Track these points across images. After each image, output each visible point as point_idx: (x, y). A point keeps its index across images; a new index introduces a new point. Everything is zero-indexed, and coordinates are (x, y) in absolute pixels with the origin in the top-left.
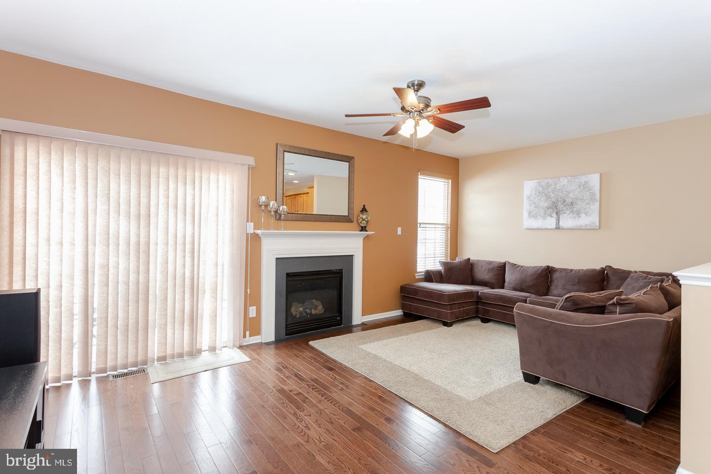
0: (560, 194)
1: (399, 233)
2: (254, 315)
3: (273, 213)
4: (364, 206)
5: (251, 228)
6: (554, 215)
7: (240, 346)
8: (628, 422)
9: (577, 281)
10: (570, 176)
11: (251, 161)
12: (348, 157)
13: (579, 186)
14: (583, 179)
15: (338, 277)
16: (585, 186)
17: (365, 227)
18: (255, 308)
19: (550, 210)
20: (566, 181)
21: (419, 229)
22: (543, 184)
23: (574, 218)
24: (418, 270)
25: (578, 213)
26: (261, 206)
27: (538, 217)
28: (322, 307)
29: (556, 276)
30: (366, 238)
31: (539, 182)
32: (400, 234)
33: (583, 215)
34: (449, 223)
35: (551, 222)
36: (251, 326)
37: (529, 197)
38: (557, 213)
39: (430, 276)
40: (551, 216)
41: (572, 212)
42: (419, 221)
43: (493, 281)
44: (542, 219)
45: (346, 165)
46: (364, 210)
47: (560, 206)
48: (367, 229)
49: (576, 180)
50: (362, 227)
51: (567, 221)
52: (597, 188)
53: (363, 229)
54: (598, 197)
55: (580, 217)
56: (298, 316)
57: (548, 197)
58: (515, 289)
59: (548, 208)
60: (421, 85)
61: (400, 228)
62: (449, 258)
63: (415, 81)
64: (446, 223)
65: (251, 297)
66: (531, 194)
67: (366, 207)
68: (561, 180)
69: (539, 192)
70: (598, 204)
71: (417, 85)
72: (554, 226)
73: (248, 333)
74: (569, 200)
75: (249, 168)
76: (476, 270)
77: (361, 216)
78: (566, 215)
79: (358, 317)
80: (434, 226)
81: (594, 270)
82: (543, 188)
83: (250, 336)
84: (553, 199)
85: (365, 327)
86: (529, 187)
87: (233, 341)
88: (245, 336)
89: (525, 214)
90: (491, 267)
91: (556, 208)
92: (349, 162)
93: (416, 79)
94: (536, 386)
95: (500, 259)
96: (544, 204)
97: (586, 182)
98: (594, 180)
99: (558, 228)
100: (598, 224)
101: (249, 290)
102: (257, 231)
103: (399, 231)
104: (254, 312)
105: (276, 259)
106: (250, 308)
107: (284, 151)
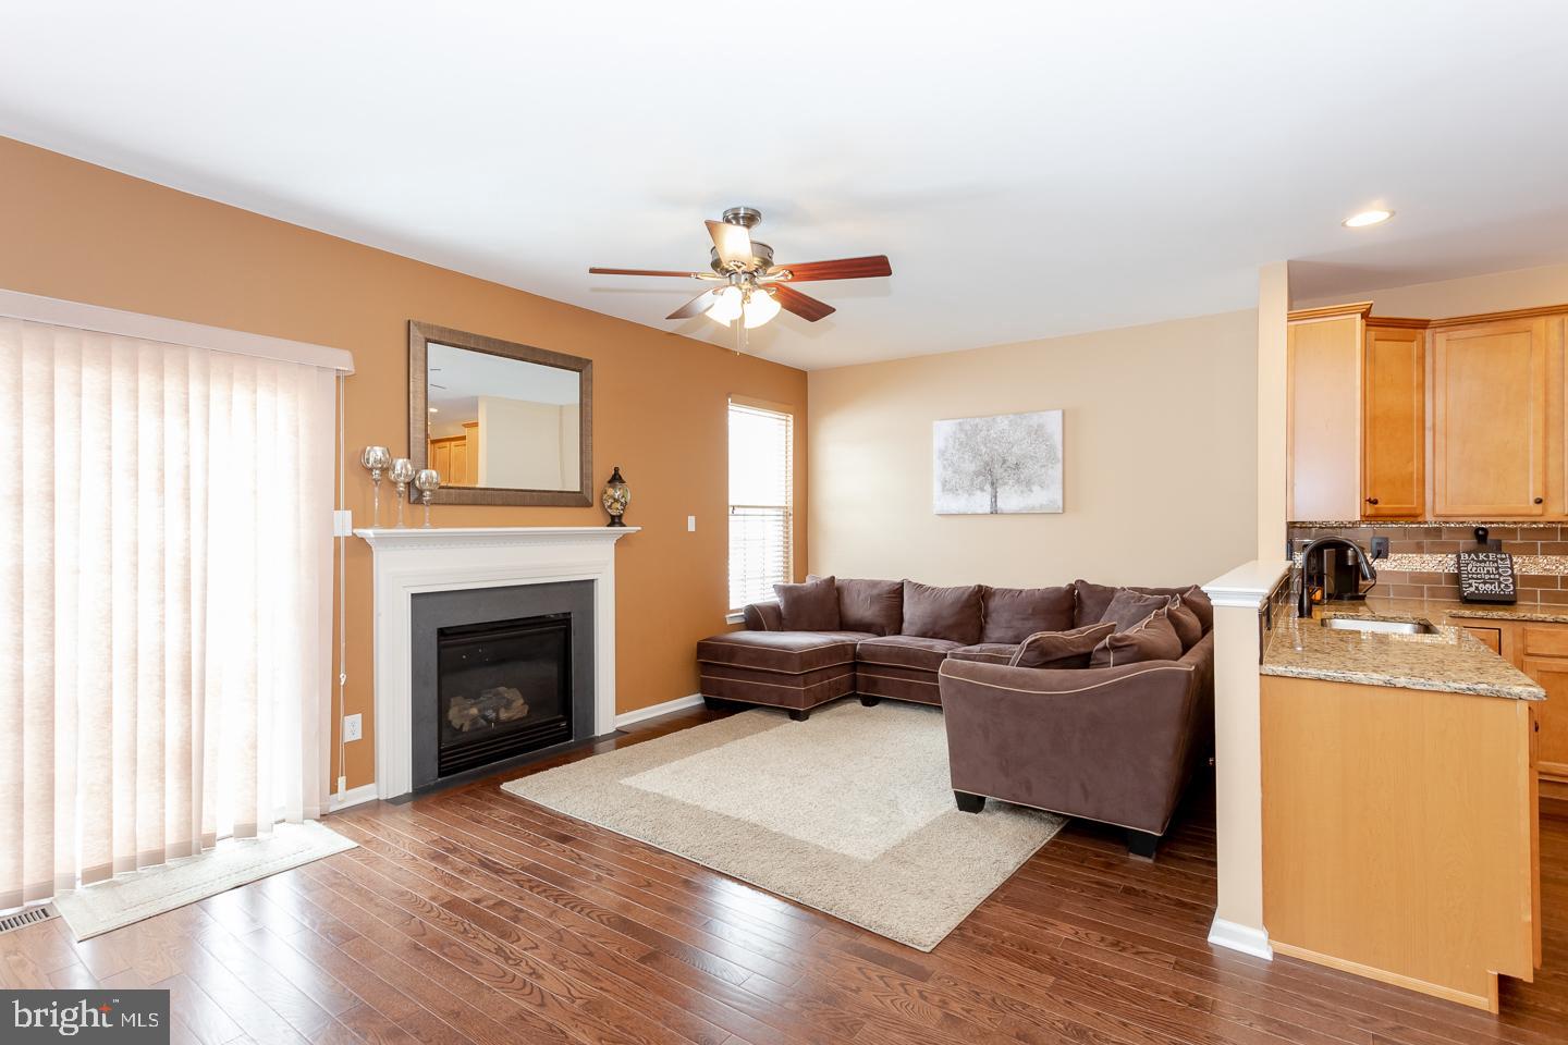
0: (997, 447)
1: (691, 527)
2: (358, 736)
3: (401, 488)
4: (616, 470)
5: (343, 524)
6: (988, 487)
7: (322, 815)
8: (1133, 857)
9: (1030, 611)
10: (1015, 414)
11: (344, 361)
12: (579, 360)
13: (1029, 434)
14: (1035, 420)
15: (560, 630)
16: (1038, 432)
17: (620, 516)
18: (358, 719)
19: (981, 478)
20: (1006, 422)
21: (731, 518)
22: (967, 427)
23: (1022, 492)
24: (732, 607)
25: (1028, 483)
26: (371, 470)
27: (960, 492)
28: (522, 701)
29: (994, 603)
30: (622, 542)
31: (960, 424)
32: (694, 530)
33: (1036, 488)
34: (790, 504)
35: (982, 502)
36: (352, 762)
37: (942, 453)
38: (993, 484)
39: (755, 619)
40: (982, 490)
41: (1018, 481)
42: (731, 502)
43: (880, 620)
44: (966, 495)
45: (573, 378)
46: (616, 479)
47: (998, 471)
48: (623, 521)
49: (1024, 422)
50: (613, 517)
51: (1010, 500)
52: (1058, 438)
53: (615, 521)
54: (1060, 456)
55: (1031, 491)
56: (465, 729)
57: (976, 454)
58: (924, 635)
59: (978, 474)
60: (751, 219)
61: (693, 518)
62: (792, 578)
63: (738, 209)
64: (784, 504)
65: (350, 688)
66: (946, 447)
67: (620, 472)
68: (999, 419)
69: (961, 444)
70: (1060, 465)
71: (743, 217)
72: (988, 510)
73: (342, 781)
74: (1012, 460)
75: (338, 377)
76: (847, 600)
77: (610, 491)
78: (1007, 488)
79: (607, 718)
80: (760, 511)
81: (1058, 590)
82: (966, 435)
83: (348, 787)
84: (986, 458)
85: (624, 738)
86: (943, 432)
87: (305, 805)
88: (334, 789)
89: (937, 487)
90: (875, 592)
91: (991, 475)
92: (580, 371)
93: (744, 204)
94: (980, 815)
95: (891, 576)
96: (970, 467)
97: (1041, 426)
98: (1053, 421)
99: (994, 512)
100: (1061, 506)
101: (343, 678)
102: (360, 532)
103: (691, 525)
104: (352, 728)
105: (412, 595)
106: (347, 719)
107: (427, 340)
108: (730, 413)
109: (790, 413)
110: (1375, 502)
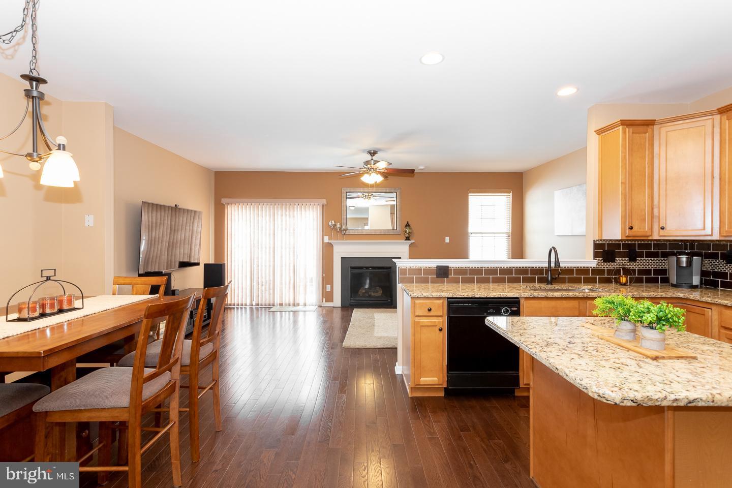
2: (329, 290)
3: (339, 230)
4: (408, 222)
5: (326, 239)
7: (320, 306)
11: (324, 201)
12: (395, 189)
15: (388, 272)
17: (409, 237)
18: (330, 286)
20: (576, 190)
21: (470, 237)
22: (564, 193)
26: (331, 226)
28: (381, 292)
30: (411, 244)
31: (562, 192)
32: (449, 242)
34: (510, 232)
35: (569, 229)
36: (327, 296)
40: (569, 223)
41: (579, 219)
42: (470, 232)
45: (393, 195)
46: (408, 225)
47: (573, 214)
48: (410, 239)
49: (582, 189)
50: (406, 237)
51: (577, 228)
53: (408, 239)
61: (448, 237)
64: (506, 232)
65: (327, 278)
67: (409, 223)
68: (574, 188)
73: (324, 299)
74: (577, 208)
75: (323, 206)
77: (405, 229)
78: (576, 222)
80: (492, 235)
83: (326, 302)
87: (315, 302)
88: (322, 301)
91: (571, 216)
92: (396, 192)
101: (324, 275)
102: (330, 241)
103: (447, 240)
104: (328, 288)
105: (342, 258)
106: (327, 285)
107: (346, 192)
108: (469, 197)
109: (509, 192)
110: (631, 228)
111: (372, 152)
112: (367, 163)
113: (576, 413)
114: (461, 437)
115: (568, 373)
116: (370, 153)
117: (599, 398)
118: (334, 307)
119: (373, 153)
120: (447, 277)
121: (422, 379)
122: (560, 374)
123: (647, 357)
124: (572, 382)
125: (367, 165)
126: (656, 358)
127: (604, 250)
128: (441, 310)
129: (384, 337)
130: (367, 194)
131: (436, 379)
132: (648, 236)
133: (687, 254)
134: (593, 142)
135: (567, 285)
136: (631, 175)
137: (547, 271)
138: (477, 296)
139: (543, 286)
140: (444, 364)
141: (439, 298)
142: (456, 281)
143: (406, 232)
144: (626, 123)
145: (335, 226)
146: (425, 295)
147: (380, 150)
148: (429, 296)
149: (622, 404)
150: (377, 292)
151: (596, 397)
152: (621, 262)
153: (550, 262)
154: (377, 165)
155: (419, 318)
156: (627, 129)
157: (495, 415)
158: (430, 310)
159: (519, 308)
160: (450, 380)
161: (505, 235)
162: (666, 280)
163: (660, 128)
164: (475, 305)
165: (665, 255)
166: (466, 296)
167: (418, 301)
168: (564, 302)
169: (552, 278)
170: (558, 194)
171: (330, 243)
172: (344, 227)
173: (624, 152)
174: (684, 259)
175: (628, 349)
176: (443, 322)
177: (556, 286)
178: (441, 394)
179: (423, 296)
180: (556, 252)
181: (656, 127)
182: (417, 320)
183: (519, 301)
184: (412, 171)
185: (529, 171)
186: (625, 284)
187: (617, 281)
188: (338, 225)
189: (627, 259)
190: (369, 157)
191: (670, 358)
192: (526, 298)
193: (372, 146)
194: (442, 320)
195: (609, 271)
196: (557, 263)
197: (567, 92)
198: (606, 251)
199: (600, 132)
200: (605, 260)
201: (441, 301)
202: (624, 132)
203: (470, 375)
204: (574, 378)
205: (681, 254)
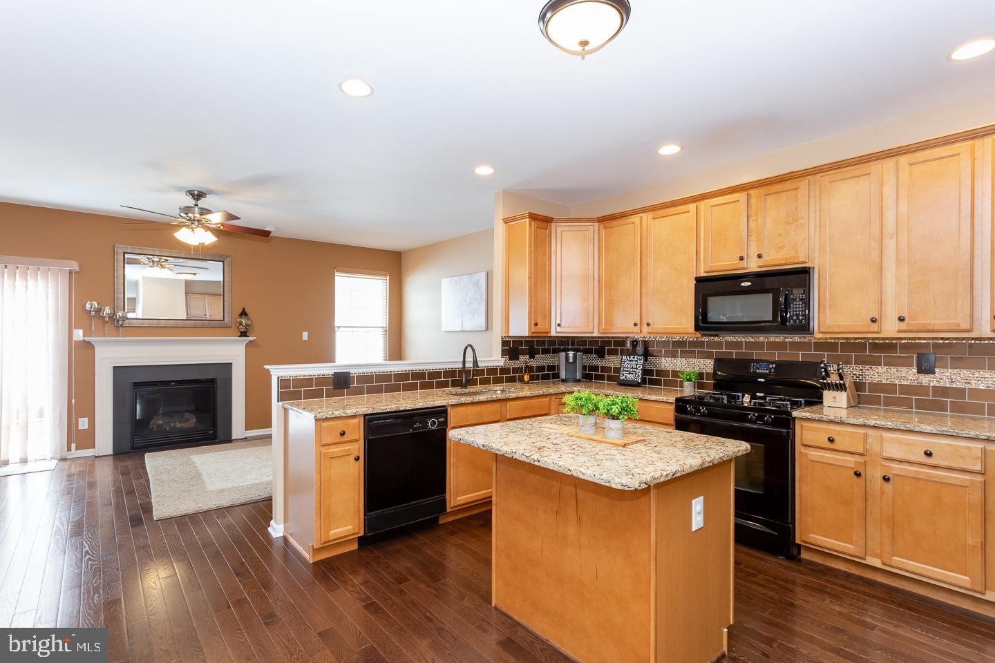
0: (464, 293)
1: (305, 338)
2: (87, 427)
4: (244, 309)
5: (79, 335)
7: (61, 459)
10: (469, 274)
12: (221, 256)
13: (475, 285)
14: (476, 277)
16: (478, 284)
17: (246, 332)
18: (86, 420)
19: (459, 310)
20: (466, 279)
21: (337, 333)
22: (453, 282)
23: (472, 318)
25: (474, 314)
28: (195, 420)
30: (249, 344)
32: (307, 339)
33: (476, 316)
35: (458, 324)
36: (79, 437)
38: (462, 313)
40: (459, 317)
41: (471, 312)
42: (336, 324)
45: (218, 265)
46: (244, 313)
47: (463, 307)
48: (248, 334)
49: (473, 278)
50: (242, 332)
51: (468, 323)
53: (244, 334)
56: (154, 429)
57: (457, 297)
59: (457, 308)
61: (307, 333)
64: (385, 325)
65: (79, 406)
67: (246, 310)
72: (460, 329)
73: (73, 446)
74: (468, 301)
75: (71, 272)
77: (239, 320)
78: (466, 316)
79: (240, 431)
82: (454, 286)
83: (76, 450)
84: (459, 299)
88: (69, 449)
89: (443, 316)
92: (223, 262)
93: (197, 190)
96: (454, 304)
97: (478, 281)
98: (482, 278)
100: (485, 325)
101: (73, 401)
102: (87, 339)
103: (305, 336)
104: (83, 423)
105: (114, 367)
106: (80, 419)
107: (124, 253)
108: (336, 278)
109: (386, 276)
110: (536, 324)
111: (196, 193)
112: (187, 210)
113: (555, 517)
114: (401, 591)
115: (584, 471)
116: (191, 193)
117: (622, 488)
118: (96, 457)
119: (198, 196)
120: (348, 387)
121: (331, 532)
122: (575, 474)
123: (618, 445)
124: (590, 479)
125: (186, 214)
126: (624, 446)
127: (510, 348)
128: (357, 431)
129: (229, 489)
130: (156, 259)
131: (350, 527)
132: (547, 333)
133: (573, 350)
134: (500, 230)
135: (479, 388)
136: (536, 270)
137: (461, 372)
138: (402, 409)
139: (458, 390)
140: (361, 505)
141: (353, 417)
142: (359, 392)
143: (241, 324)
144: (533, 217)
145: (98, 311)
146: (337, 413)
147: (211, 192)
148: (343, 415)
149: (640, 488)
150: (187, 420)
151: (619, 487)
152: (523, 360)
153: (464, 362)
154: (208, 216)
155: (326, 447)
156: (533, 223)
157: (429, 552)
158: (343, 434)
159: (446, 418)
160: (368, 524)
161: (380, 329)
162: (556, 376)
163: (556, 226)
164: (398, 421)
165: (556, 351)
166: (389, 410)
167: (325, 424)
168: (488, 405)
169: (466, 380)
170: (445, 282)
171: (89, 342)
172: (120, 314)
173: (530, 246)
174: (571, 354)
175: (600, 442)
176: (358, 448)
177: (471, 389)
178: (355, 547)
179: (333, 416)
180: (473, 350)
181: (553, 225)
182: (324, 450)
183: (447, 410)
184: (266, 234)
185: (411, 251)
186: (528, 383)
187: (521, 380)
188: (107, 310)
189: (528, 356)
190: (190, 201)
191: (633, 443)
192: (453, 406)
193: (197, 184)
194: (357, 446)
195: (515, 370)
196: (475, 362)
197: (484, 171)
198: (512, 348)
199: (506, 221)
200: (511, 359)
201: (356, 421)
202: (530, 225)
203: (392, 511)
204: (592, 475)
205: (569, 350)
